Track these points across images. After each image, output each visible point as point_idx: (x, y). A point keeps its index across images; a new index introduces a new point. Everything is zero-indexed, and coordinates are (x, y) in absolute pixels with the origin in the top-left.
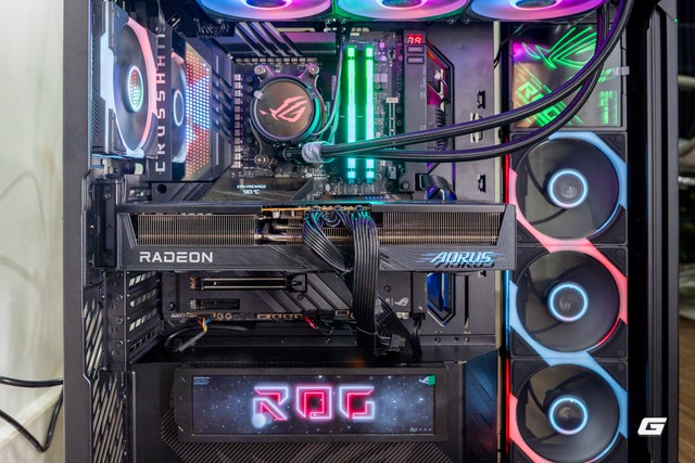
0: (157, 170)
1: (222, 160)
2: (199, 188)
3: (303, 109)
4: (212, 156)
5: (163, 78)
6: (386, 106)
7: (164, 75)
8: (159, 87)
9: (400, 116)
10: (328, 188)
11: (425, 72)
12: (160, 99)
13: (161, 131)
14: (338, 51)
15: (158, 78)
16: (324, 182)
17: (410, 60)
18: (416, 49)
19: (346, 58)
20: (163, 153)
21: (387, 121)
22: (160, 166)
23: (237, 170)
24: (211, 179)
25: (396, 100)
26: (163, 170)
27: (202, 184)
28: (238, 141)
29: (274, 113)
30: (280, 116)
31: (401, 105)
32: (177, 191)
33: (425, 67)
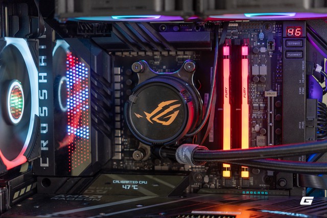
0: (42, 165)
1: (102, 156)
2: (80, 182)
3: (176, 113)
4: (93, 153)
5: (45, 78)
6: (265, 100)
7: (45, 74)
8: (41, 87)
9: (279, 109)
10: (206, 180)
11: (304, 67)
12: (42, 98)
13: (44, 128)
14: (214, 47)
15: (40, 78)
16: (203, 174)
17: (289, 55)
18: (295, 43)
19: (222, 57)
20: (46, 149)
21: (265, 113)
22: (44, 162)
23: (118, 161)
24: (91, 174)
25: (274, 94)
26: (47, 165)
27: (84, 179)
28: (118, 133)
29: (149, 116)
30: (155, 119)
31: (279, 98)
32: (60, 184)
33: (304, 62)
